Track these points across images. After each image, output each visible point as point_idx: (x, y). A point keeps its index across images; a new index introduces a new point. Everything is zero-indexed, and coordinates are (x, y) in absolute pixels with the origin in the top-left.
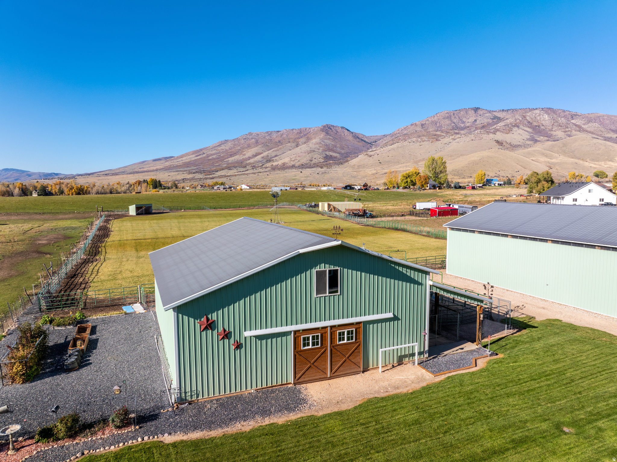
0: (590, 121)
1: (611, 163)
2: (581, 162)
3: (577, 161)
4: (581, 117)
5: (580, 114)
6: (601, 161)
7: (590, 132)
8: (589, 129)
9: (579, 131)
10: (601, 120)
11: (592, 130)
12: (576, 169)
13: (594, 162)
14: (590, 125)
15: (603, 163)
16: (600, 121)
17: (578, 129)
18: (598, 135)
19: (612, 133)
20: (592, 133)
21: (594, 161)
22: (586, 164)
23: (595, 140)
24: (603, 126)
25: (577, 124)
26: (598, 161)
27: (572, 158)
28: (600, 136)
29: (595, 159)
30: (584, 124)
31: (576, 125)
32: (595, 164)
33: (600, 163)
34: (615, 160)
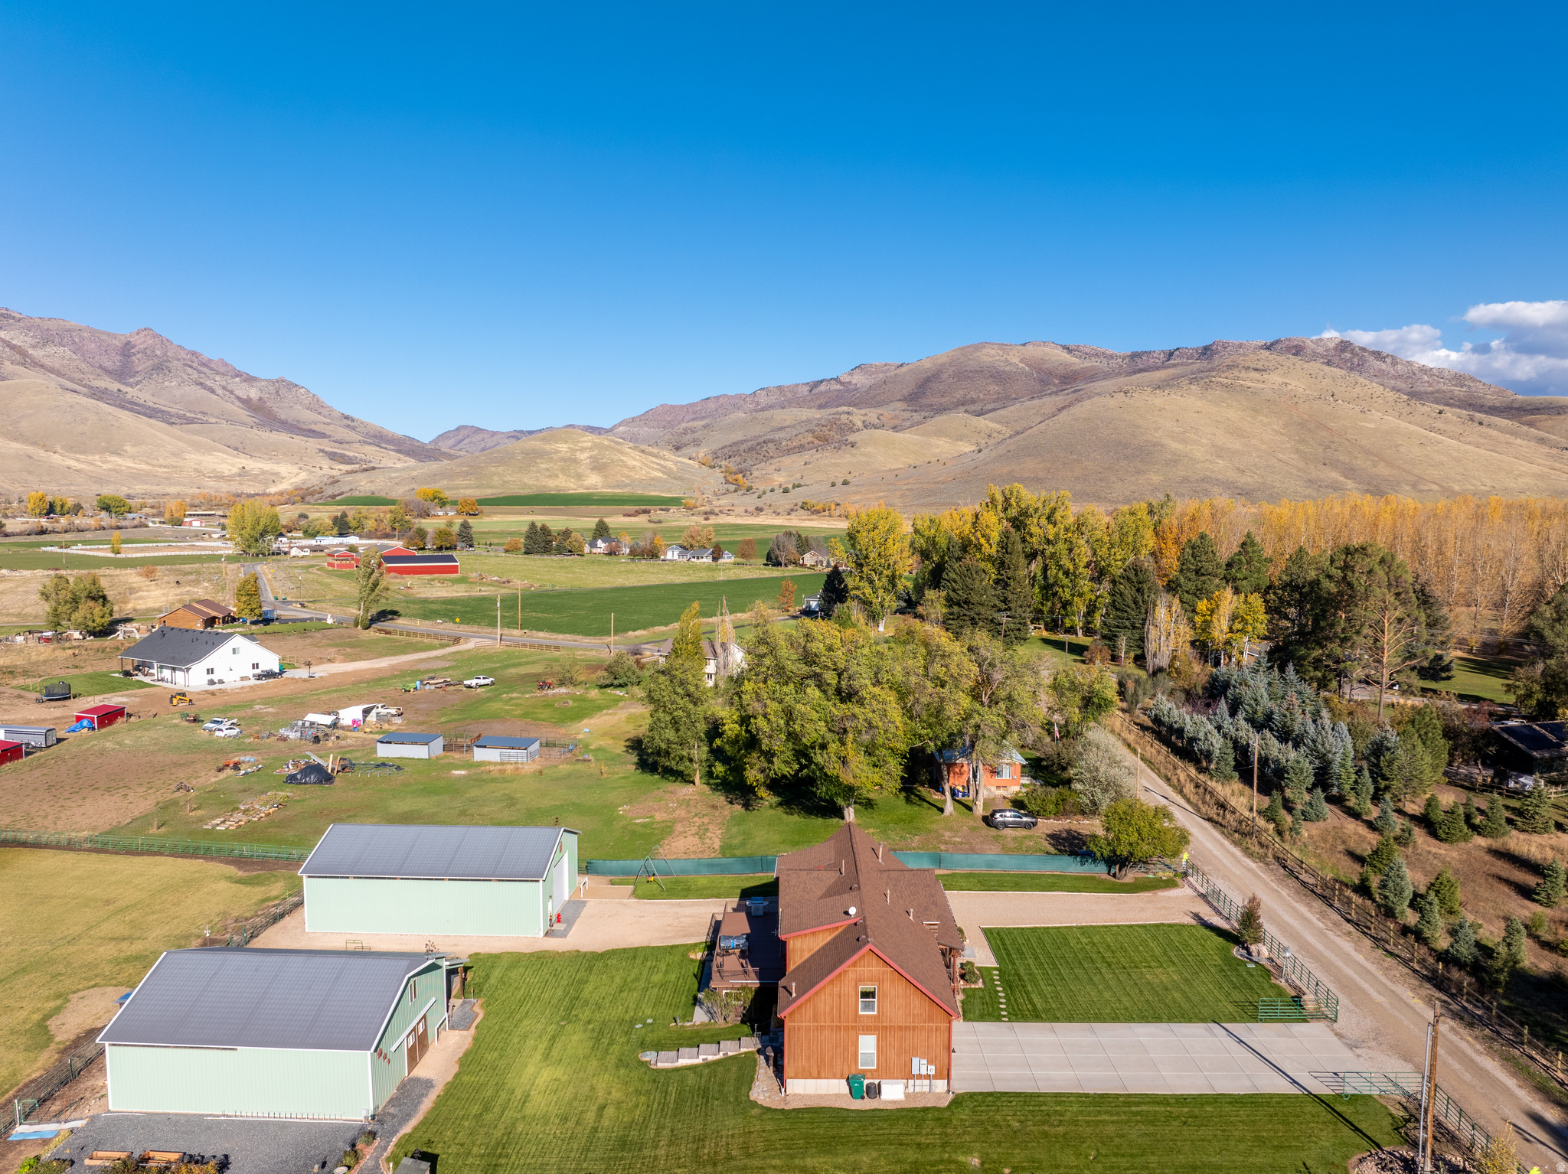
0: (47, 340)
1: (115, 458)
2: (42, 453)
3: (30, 449)
4: (21, 324)
5: (18, 316)
6: (93, 454)
7: (51, 370)
8: (48, 362)
9: (23, 364)
10: (77, 340)
11: (57, 366)
12: (30, 472)
13: (73, 455)
14: (50, 349)
15: (97, 457)
16: (74, 343)
17: (18, 357)
18: (72, 380)
19: (108, 379)
20: (59, 374)
21: (76, 453)
22: (56, 459)
23: (69, 395)
24: (83, 355)
25: (15, 342)
26: (84, 452)
27: (16, 440)
28: (79, 382)
29: (77, 447)
30: (34, 347)
31: (13, 347)
32: (77, 460)
33: (90, 458)
34: (126, 451)
